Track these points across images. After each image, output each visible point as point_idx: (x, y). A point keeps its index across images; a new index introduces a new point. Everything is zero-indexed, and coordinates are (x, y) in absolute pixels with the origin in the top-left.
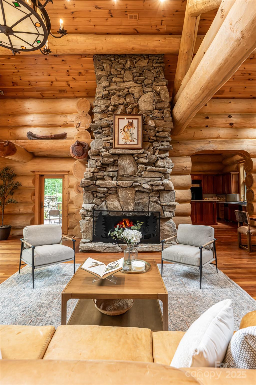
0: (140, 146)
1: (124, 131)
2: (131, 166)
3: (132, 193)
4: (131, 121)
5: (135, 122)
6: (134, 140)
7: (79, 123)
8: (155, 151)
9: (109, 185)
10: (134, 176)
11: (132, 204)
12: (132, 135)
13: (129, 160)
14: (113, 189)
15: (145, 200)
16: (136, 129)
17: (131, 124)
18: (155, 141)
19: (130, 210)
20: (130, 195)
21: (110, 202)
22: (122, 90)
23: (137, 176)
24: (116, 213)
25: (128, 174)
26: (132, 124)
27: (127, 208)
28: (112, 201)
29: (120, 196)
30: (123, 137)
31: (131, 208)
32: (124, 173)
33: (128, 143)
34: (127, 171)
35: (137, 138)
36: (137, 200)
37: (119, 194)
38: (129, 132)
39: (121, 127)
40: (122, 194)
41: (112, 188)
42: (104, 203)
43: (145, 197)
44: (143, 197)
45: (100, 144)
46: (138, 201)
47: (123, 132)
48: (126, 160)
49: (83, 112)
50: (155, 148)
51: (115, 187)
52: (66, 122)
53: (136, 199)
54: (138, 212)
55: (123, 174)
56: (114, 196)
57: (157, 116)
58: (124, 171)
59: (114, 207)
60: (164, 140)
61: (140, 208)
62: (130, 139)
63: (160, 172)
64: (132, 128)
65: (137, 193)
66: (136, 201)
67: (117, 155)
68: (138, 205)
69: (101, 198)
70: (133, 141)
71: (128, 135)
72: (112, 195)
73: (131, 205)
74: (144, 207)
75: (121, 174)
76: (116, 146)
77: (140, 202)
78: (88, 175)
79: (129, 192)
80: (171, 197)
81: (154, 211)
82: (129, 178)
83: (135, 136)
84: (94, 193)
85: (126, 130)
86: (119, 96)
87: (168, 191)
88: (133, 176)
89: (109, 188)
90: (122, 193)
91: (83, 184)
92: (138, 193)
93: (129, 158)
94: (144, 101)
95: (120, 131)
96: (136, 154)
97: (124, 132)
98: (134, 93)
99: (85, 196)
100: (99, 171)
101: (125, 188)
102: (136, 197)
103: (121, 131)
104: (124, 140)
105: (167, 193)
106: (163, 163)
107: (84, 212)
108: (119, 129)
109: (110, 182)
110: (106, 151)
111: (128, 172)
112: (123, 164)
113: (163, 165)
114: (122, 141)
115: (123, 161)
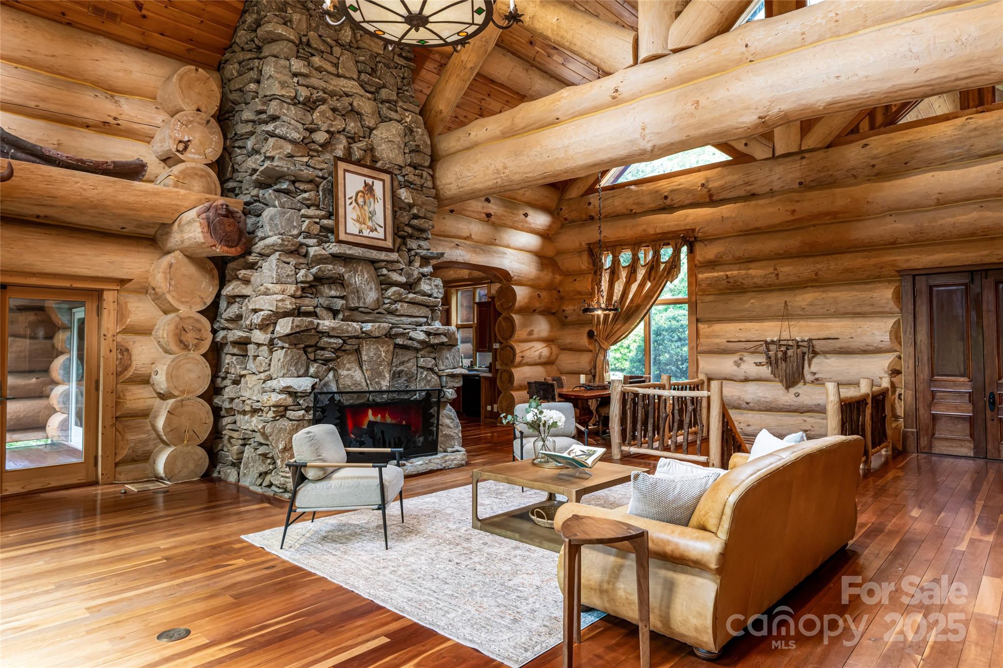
0: (389, 244)
1: (357, 204)
2: (371, 289)
3: (388, 351)
4: (369, 181)
5: (378, 187)
6: (378, 228)
7: (186, 139)
8: (412, 258)
9: (347, 332)
10: (379, 311)
11: (387, 376)
12: (373, 214)
13: (368, 272)
14: (354, 341)
15: (410, 364)
16: (381, 202)
17: (369, 189)
18: (411, 236)
19: (384, 388)
20: (383, 354)
21: (345, 373)
22: (338, 97)
23: (386, 313)
24: (355, 396)
25: (366, 306)
26: (373, 190)
27: (378, 383)
28: (349, 370)
29: (365, 358)
30: (355, 217)
31: (385, 384)
32: (359, 302)
33: (366, 233)
34: (364, 299)
35: (383, 226)
36: (396, 366)
37: (364, 353)
38: (366, 208)
39: (351, 192)
40: (368, 352)
41: (350, 338)
42: (331, 375)
43: (410, 360)
44: (406, 359)
45: (293, 222)
46: (399, 369)
47: (354, 204)
48: (362, 272)
49: (198, 110)
50: (413, 253)
51: (357, 337)
52: (115, 119)
53: (394, 365)
54: (399, 392)
55: (357, 305)
56: (353, 358)
57: (415, 182)
58: (359, 298)
59: (354, 382)
60: (421, 236)
61: (401, 384)
62: (370, 224)
63: (427, 306)
64: (372, 200)
65: (397, 350)
66: (394, 369)
67: (340, 257)
68: (399, 377)
69: (326, 361)
70: (376, 230)
71: (365, 214)
72: (348, 354)
73: (385, 376)
74: (408, 381)
75: (352, 305)
76: (342, 237)
77: (402, 371)
78: (288, 302)
79: (382, 347)
80: (454, 357)
81: (428, 388)
82: (370, 315)
83: (379, 218)
84: (310, 350)
85: (360, 200)
86: (334, 110)
87: (450, 347)
88: (376, 311)
89: (345, 339)
90: (369, 349)
91: (297, 326)
92: (400, 351)
93: (368, 268)
94: (387, 140)
95: (348, 202)
96: (384, 261)
97: (357, 206)
98: (363, 112)
99: (288, 358)
100: (304, 295)
101: (374, 340)
102: (394, 360)
103: (350, 201)
104: (358, 225)
105: (450, 350)
106: (429, 287)
107: (285, 400)
108: (347, 197)
109: (349, 325)
110: (317, 244)
111: (367, 301)
112: (355, 282)
113: (429, 292)
114: (353, 227)
115: (355, 275)
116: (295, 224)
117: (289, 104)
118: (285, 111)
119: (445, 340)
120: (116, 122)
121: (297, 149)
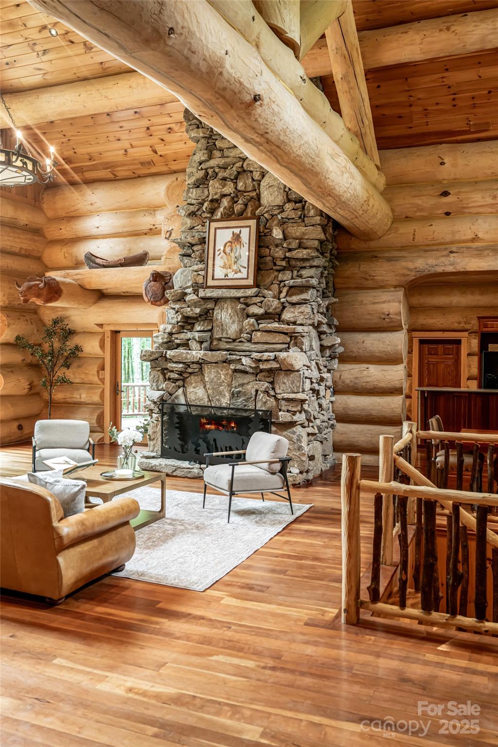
0: (251, 282)
1: (225, 253)
2: (234, 322)
3: (227, 374)
4: (237, 231)
5: (245, 234)
6: (242, 270)
7: (171, 229)
8: (281, 289)
9: (186, 358)
10: (240, 340)
11: (227, 395)
12: (237, 259)
13: (232, 308)
14: (195, 366)
15: (249, 387)
16: (246, 246)
17: (237, 238)
18: (284, 269)
19: (224, 405)
20: (223, 377)
21: (192, 390)
22: (232, 166)
23: (245, 341)
24: (199, 409)
25: (229, 336)
26: (240, 237)
27: (219, 400)
28: (194, 388)
29: (207, 379)
30: (222, 264)
31: (225, 401)
32: (222, 334)
33: (230, 276)
34: (227, 330)
35: (247, 267)
36: (236, 387)
37: (206, 375)
38: (232, 255)
39: (220, 246)
40: (210, 374)
41: (193, 363)
42: (181, 391)
43: (249, 382)
44: (245, 381)
45: (188, 277)
46: (237, 390)
47: (222, 254)
48: (227, 308)
49: (178, 206)
50: (282, 284)
51: (197, 363)
52: (154, 225)
53: (233, 386)
54: (238, 410)
55: (221, 336)
56: (198, 378)
57: (289, 217)
58: (222, 330)
59: (197, 398)
60: (304, 265)
61: (239, 402)
62: (235, 267)
63: (286, 334)
64: (238, 246)
65: (235, 374)
66: (233, 389)
67: (212, 299)
68: (238, 397)
69: (175, 380)
70: (240, 271)
71: (231, 260)
72: (195, 376)
73: (225, 395)
74: (247, 400)
75: (217, 337)
76: (210, 283)
77: (240, 392)
78: (160, 338)
79: (222, 371)
80: (293, 382)
81: (264, 409)
82: (231, 344)
84: (165, 371)
85: (228, 250)
86: (224, 179)
87: (289, 372)
88: (238, 341)
89: (189, 364)
90: (210, 372)
91: (144, 356)
92: (238, 375)
93: (233, 304)
94: (268, 186)
95: (217, 253)
96: (243, 297)
97: (224, 255)
98: (252, 169)
99: (151, 377)
100: (182, 331)
101: (214, 365)
102: (233, 382)
103: (219, 252)
104: (225, 271)
105: (286, 375)
106: (292, 315)
107: (150, 405)
108: (217, 250)
109: (188, 353)
110: (193, 292)
111: (229, 332)
112: (221, 317)
113: (292, 320)
114: (219, 273)
115: (222, 311)
116: (189, 278)
117: (193, 188)
118: (190, 195)
119: (275, 365)
120: (154, 227)
121: (194, 221)
